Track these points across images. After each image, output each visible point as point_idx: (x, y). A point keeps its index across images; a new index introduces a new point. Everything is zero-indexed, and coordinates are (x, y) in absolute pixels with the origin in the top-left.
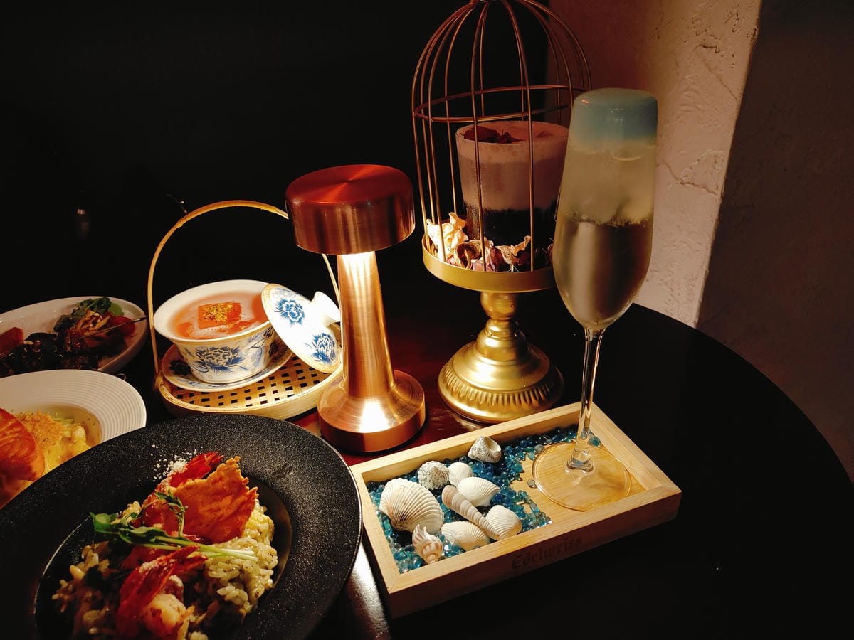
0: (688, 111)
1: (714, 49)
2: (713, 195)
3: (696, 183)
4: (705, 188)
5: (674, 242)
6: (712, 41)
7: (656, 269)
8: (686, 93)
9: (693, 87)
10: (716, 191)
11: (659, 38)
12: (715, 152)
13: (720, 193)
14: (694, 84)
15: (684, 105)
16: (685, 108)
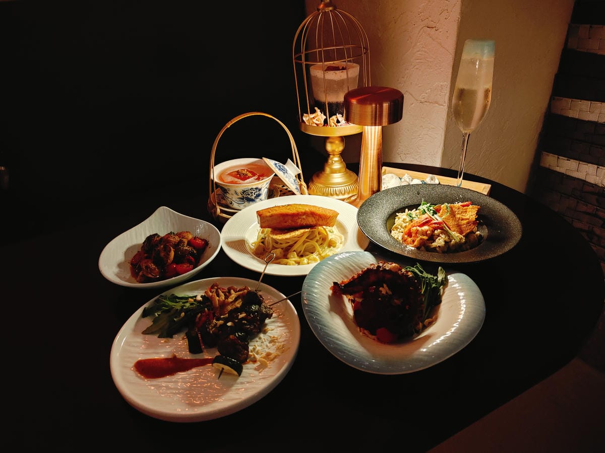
0: (421, 63)
1: (434, 29)
2: (442, 106)
3: (430, 101)
4: (437, 103)
5: (419, 136)
6: (432, 24)
7: (409, 153)
8: (418, 53)
9: (423, 49)
10: (444, 104)
11: (395, 23)
12: (442, 83)
13: (446, 105)
14: (423, 47)
15: (418, 59)
16: (417, 61)
